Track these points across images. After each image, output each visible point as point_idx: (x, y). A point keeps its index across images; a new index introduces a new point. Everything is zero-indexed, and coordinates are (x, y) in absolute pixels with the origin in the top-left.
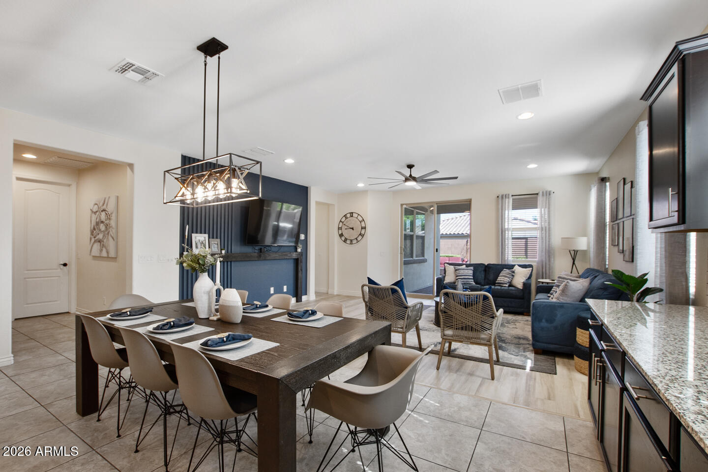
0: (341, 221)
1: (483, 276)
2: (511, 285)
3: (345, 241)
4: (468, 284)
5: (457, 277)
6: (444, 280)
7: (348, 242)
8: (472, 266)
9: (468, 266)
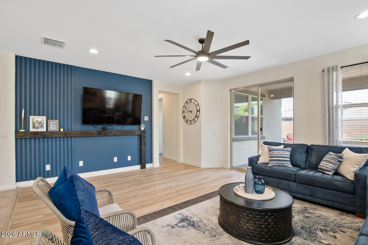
0: (184, 106)
1: (304, 158)
2: (337, 173)
3: (187, 122)
4: (283, 166)
5: (270, 158)
6: (258, 160)
7: (189, 122)
8: (288, 147)
9: (286, 146)
